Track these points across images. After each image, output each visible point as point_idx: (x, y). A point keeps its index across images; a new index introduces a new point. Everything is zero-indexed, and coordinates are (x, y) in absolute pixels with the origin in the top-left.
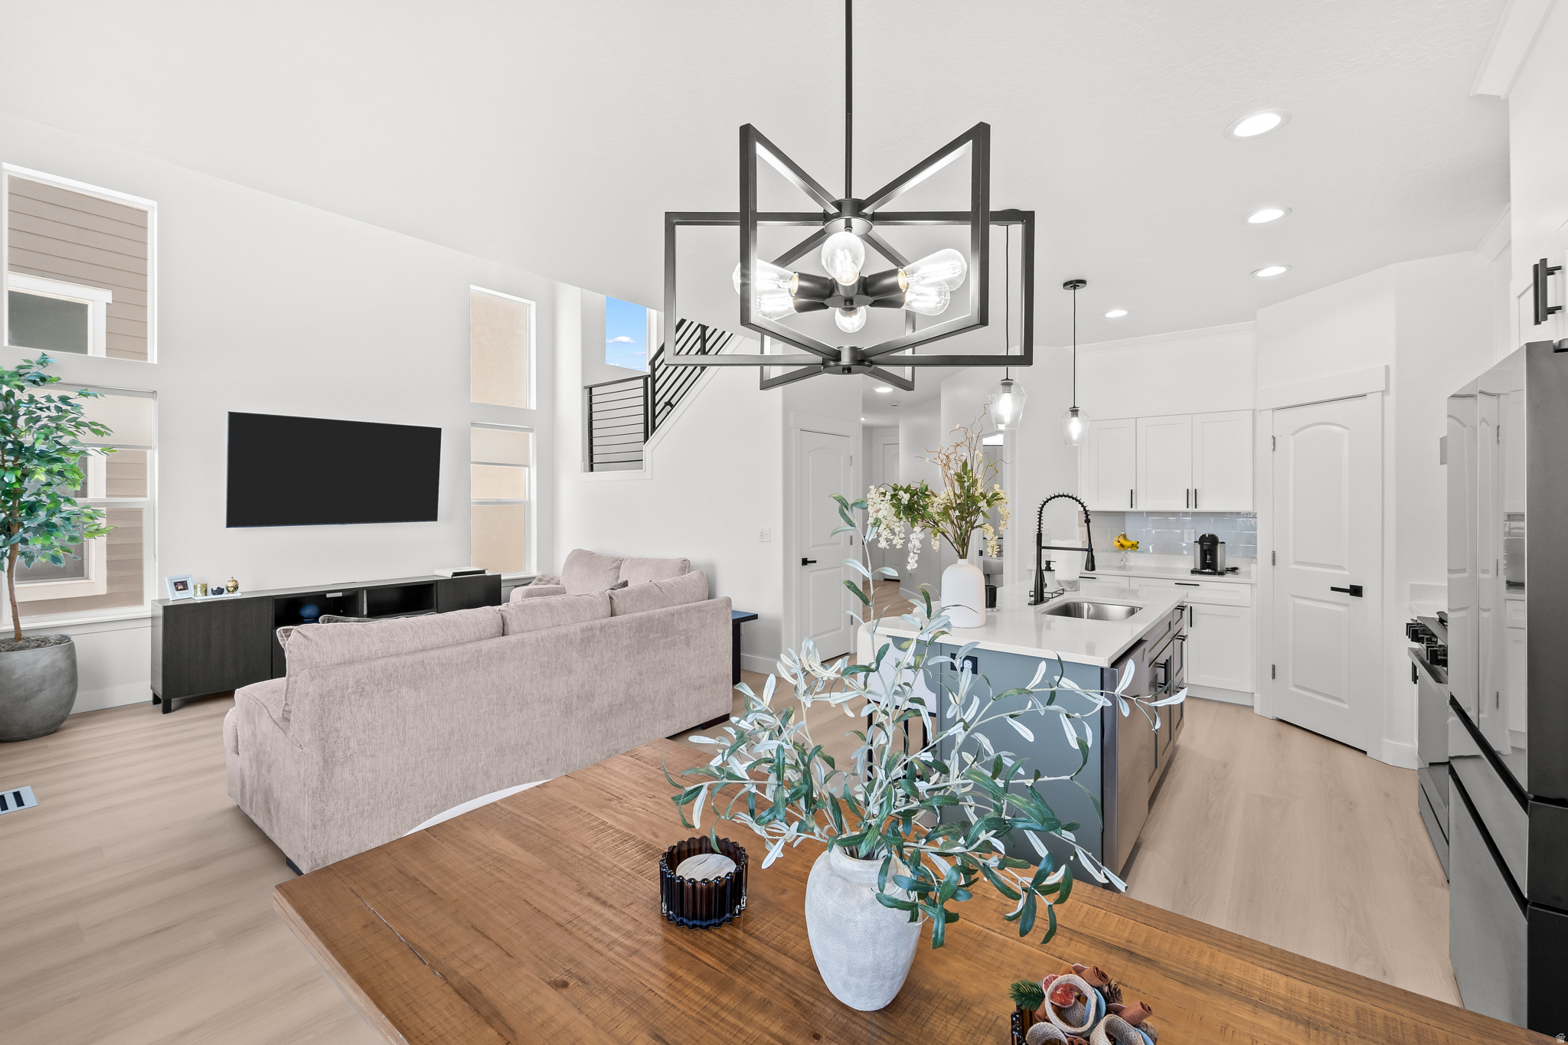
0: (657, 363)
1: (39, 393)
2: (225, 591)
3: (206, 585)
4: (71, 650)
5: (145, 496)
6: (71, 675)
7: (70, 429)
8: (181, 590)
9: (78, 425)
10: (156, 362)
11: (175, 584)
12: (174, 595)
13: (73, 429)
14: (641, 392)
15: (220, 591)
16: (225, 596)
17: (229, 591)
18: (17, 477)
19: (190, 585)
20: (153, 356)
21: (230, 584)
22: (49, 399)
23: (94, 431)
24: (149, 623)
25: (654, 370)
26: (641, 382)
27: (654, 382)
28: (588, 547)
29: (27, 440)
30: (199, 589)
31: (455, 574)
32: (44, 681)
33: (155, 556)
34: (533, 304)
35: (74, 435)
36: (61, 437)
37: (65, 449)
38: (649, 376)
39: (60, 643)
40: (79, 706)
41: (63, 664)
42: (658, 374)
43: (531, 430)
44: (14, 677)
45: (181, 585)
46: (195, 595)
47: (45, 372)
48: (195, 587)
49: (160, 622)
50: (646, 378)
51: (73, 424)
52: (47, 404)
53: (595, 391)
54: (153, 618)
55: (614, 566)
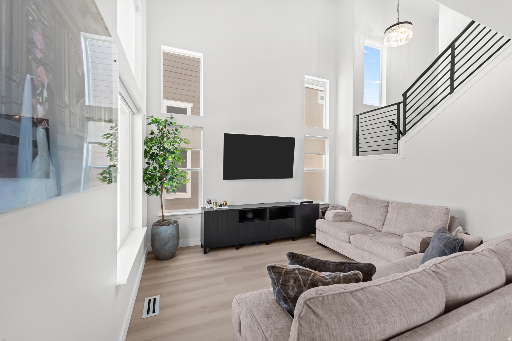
0: (408, 94)
1: (170, 129)
2: (223, 205)
3: (217, 203)
4: (178, 226)
5: (199, 167)
6: (177, 235)
7: (178, 142)
8: (209, 204)
9: (181, 140)
10: (202, 116)
11: (208, 201)
12: (207, 206)
13: (179, 142)
14: (396, 112)
15: (221, 205)
16: (223, 208)
17: (224, 205)
18: (162, 159)
19: (212, 203)
20: (202, 114)
21: (224, 203)
22: (172, 130)
23: (185, 142)
24: (200, 215)
25: (405, 99)
26: (396, 107)
27: (405, 106)
28: (359, 192)
29: (166, 146)
30: (215, 204)
31: (302, 202)
32: (170, 239)
33: (202, 190)
34: (328, 81)
35: (179, 143)
36: (175, 144)
37: (176, 149)
38: (402, 102)
39: (174, 224)
40: (180, 245)
41: (175, 232)
42: (408, 101)
43: (327, 138)
44: (161, 236)
45: (209, 202)
46: (214, 206)
47: (171, 121)
48: (214, 203)
49: (203, 215)
50: (398, 104)
51: (179, 139)
52: (172, 132)
53: (360, 117)
54: (201, 214)
55: (384, 205)
